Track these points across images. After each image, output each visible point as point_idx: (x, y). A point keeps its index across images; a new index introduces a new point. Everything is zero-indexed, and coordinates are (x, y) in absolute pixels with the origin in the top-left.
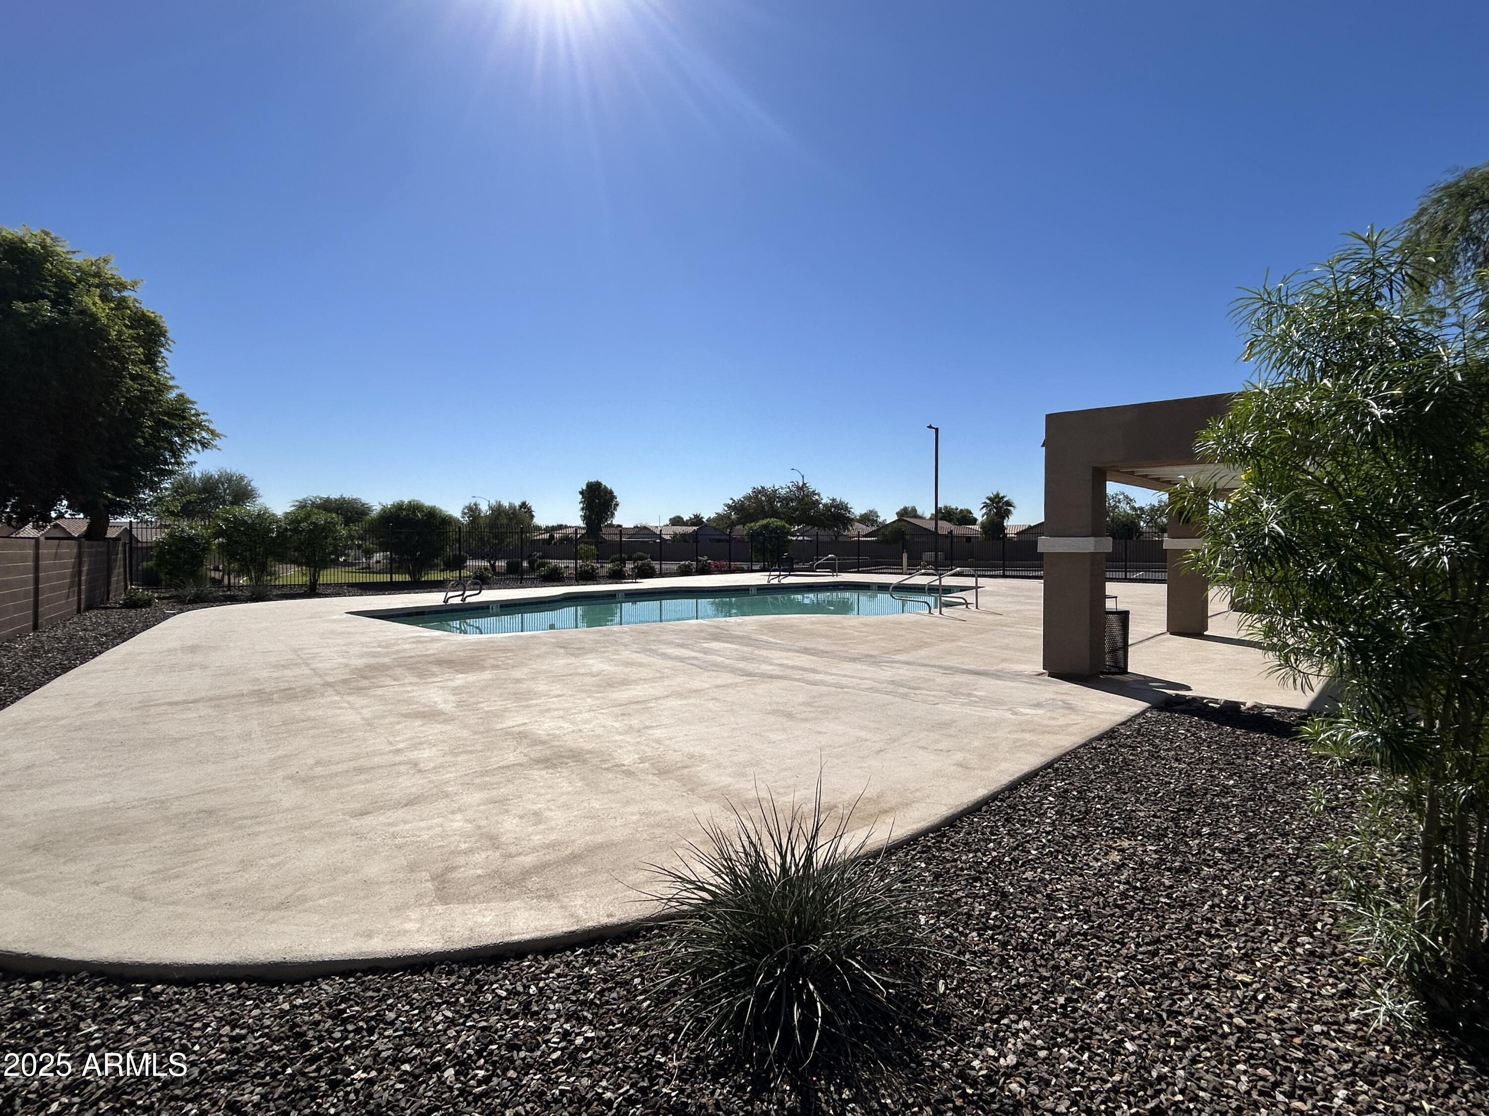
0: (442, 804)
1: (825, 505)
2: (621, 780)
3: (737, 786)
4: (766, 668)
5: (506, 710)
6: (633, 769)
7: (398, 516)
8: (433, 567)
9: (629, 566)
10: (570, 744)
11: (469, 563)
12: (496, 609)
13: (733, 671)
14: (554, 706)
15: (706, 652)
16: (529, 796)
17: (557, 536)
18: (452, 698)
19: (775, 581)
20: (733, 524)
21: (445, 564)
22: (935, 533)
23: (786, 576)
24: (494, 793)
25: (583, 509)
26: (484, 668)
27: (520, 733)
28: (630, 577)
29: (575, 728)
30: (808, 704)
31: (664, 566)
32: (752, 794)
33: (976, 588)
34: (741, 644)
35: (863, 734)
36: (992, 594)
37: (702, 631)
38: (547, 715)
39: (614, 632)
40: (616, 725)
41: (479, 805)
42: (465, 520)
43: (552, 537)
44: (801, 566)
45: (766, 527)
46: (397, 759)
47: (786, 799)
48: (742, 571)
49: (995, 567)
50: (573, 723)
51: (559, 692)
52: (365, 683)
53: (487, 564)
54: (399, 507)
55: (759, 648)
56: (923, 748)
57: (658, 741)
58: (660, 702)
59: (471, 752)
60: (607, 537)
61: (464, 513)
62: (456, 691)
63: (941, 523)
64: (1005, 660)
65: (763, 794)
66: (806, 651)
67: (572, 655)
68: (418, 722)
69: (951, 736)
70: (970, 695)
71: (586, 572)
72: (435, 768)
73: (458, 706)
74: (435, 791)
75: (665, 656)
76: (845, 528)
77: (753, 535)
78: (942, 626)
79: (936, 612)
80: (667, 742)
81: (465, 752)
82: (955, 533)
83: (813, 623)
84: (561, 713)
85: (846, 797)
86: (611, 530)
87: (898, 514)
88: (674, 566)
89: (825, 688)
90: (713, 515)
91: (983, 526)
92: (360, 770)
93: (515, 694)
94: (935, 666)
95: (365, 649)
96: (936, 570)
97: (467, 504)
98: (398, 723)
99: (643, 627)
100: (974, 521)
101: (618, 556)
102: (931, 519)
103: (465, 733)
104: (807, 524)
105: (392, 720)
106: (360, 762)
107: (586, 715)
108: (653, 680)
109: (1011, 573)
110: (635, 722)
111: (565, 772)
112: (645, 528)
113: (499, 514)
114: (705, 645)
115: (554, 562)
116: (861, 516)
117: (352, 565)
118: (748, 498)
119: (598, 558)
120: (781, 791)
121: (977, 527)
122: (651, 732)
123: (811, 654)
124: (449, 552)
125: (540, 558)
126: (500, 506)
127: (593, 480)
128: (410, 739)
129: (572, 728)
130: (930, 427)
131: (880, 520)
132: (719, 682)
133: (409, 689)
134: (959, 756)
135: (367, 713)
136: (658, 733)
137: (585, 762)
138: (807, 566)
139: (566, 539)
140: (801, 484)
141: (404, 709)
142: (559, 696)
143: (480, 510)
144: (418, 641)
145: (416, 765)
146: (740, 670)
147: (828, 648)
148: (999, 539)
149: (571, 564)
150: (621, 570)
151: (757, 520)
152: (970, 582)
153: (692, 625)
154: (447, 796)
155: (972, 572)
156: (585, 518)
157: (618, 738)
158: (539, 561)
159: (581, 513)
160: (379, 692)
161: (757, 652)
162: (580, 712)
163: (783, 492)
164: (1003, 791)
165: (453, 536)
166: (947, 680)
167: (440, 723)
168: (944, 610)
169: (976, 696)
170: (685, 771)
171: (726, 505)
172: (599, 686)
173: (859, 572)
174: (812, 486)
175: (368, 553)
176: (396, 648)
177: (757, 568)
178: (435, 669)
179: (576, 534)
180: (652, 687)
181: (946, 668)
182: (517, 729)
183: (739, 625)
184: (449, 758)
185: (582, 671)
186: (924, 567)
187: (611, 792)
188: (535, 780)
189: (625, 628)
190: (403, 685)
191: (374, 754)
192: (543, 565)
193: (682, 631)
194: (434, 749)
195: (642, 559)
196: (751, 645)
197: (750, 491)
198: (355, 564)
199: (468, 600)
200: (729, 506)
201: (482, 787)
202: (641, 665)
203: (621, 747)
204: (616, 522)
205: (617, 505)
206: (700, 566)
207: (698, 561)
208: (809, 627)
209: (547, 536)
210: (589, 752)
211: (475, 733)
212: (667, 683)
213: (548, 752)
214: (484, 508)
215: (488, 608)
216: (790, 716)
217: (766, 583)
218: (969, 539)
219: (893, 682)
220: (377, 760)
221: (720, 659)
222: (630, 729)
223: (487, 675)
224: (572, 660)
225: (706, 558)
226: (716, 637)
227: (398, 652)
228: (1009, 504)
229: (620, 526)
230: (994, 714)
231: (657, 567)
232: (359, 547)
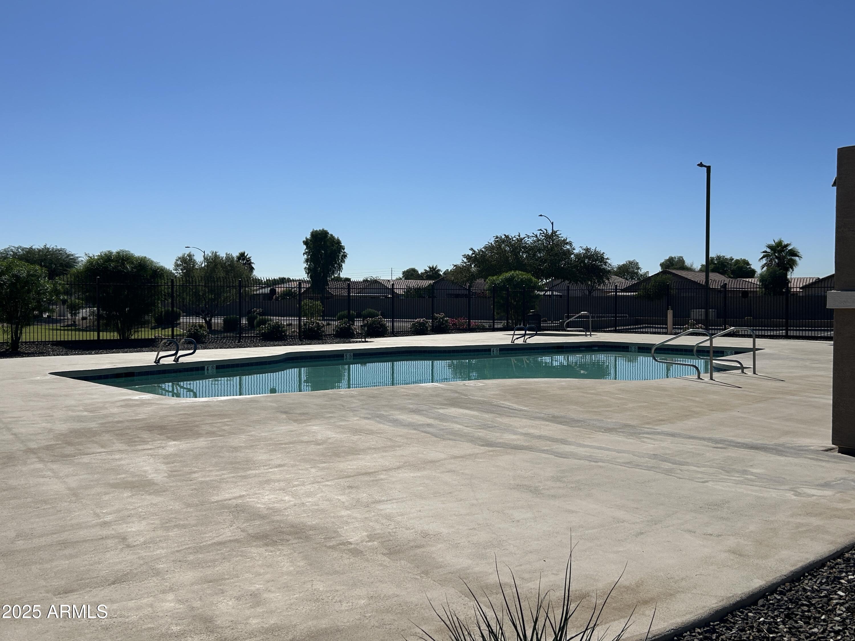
0: (153, 582)
1: (578, 256)
2: (347, 560)
3: (477, 569)
4: (509, 437)
5: (222, 481)
6: (361, 548)
7: (106, 268)
8: (143, 324)
9: (358, 323)
10: (291, 518)
11: (183, 320)
12: (212, 371)
13: (473, 440)
14: (273, 477)
15: (442, 418)
16: (247, 575)
17: (279, 290)
18: (164, 467)
19: (520, 341)
20: (473, 277)
21: (157, 321)
22: (706, 287)
23: (532, 335)
24: (209, 572)
25: (307, 261)
26: (198, 435)
27: (237, 506)
28: (360, 336)
29: (298, 501)
30: (557, 479)
31: (395, 324)
32: (493, 579)
33: (754, 350)
34: (478, 410)
35: (621, 514)
36: (771, 357)
37: (437, 396)
38: (267, 487)
39: (341, 396)
40: (343, 498)
41: (192, 584)
42: (178, 273)
43: (273, 291)
44: (549, 324)
45: (510, 280)
46: (105, 532)
47: (531, 585)
48: (483, 330)
49: (777, 326)
50: (294, 495)
51: (279, 462)
52: (69, 450)
53: (201, 321)
54: (107, 258)
55: (501, 415)
56: (690, 531)
57: (389, 517)
58: (391, 473)
59: (184, 526)
60: (334, 292)
61: (177, 265)
62: (168, 459)
63: (713, 276)
64: (786, 433)
65: (506, 579)
66: (555, 419)
67: (295, 421)
68: (127, 494)
69: (722, 518)
70: (745, 472)
71: (311, 330)
72: (145, 543)
73: (169, 477)
74: (145, 568)
75: (396, 422)
76: (601, 281)
77: (495, 289)
78: (714, 393)
79: (706, 377)
80: (399, 518)
81: (176, 526)
82: (729, 287)
83: (562, 388)
84: (282, 484)
85: (600, 585)
86: (339, 284)
87: (662, 265)
88: (406, 324)
89: (576, 461)
90: (450, 268)
91: (762, 278)
92: (65, 544)
93: (231, 463)
94: (704, 439)
95: (71, 413)
96: (707, 329)
97: (180, 255)
98: (106, 494)
99: (374, 390)
100: (751, 273)
101: (346, 312)
102: (701, 270)
103: (177, 506)
104: (557, 278)
105: (99, 490)
106: (65, 536)
107: (309, 488)
108: (385, 449)
109: (795, 333)
110: (363, 496)
111: (286, 550)
112: (375, 282)
113: (216, 265)
114: (441, 411)
115: (275, 319)
116: (620, 268)
117: (56, 321)
118: (489, 248)
119: (324, 315)
120: (527, 576)
121: (755, 281)
122: (381, 507)
123: (560, 423)
124: (161, 308)
125: (261, 314)
126: (216, 257)
127: (318, 228)
128: (119, 511)
129: (293, 501)
130: (701, 165)
131: (642, 272)
132: (456, 452)
133: (117, 456)
134: (731, 542)
135: (73, 482)
136: (388, 508)
137: (308, 538)
138: (556, 323)
139: (289, 293)
140: (550, 232)
141: (112, 478)
142: (280, 466)
143: (194, 262)
144: (128, 404)
145: (124, 539)
146: (479, 438)
147: (581, 416)
148: (782, 293)
149: (294, 321)
150: (349, 328)
151: (499, 273)
152: (746, 343)
153: (426, 389)
154: (157, 573)
155: (749, 332)
156: (309, 271)
157: (344, 513)
158: (259, 318)
159: (305, 265)
160: (86, 459)
161: (499, 419)
162: (303, 484)
163: (530, 241)
164: (783, 582)
165: (165, 289)
166: (720, 455)
167: (150, 494)
168: (716, 375)
169: (752, 474)
170: (418, 551)
171: (465, 256)
172: (323, 455)
173: (616, 331)
174: (564, 234)
175: (74, 309)
176: (104, 412)
177: (500, 326)
178: (145, 435)
179: (300, 288)
180: (383, 457)
181: (716, 441)
182: (234, 502)
183: (480, 389)
184: (160, 533)
185: (306, 438)
186: (693, 326)
187: (336, 572)
188: (252, 558)
189: (353, 391)
190: (111, 453)
191: (80, 526)
192: (264, 322)
193: (417, 395)
194: (144, 523)
195: (372, 316)
196: (492, 412)
197: (492, 241)
198: (60, 321)
199: (181, 360)
200: (468, 257)
201: (195, 565)
202: (371, 432)
203: (347, 523)
204: (343, 275)
205: (345, 256)
206: (436, 323)
207: (433, 318)
208: (558, 392)
209: (267, 290)
210: (313, 528)
211: (189, 505)
212: (399, 452)
213: (268, 528)
214: (199, 259)
215: (203, 368)
216: (535, 491)
217: (510, 343)
218: (745, 294)
219: (655, 456)
220: (82, 533)
221: (457, 427)
222: (357, 504)
223: (202, 443)
224: (294, 427)
225: (442, 315)
226: (454, 403)
227: (106, 416)
228: (794, 253)
229: (348, 280)
230: (773, 494)
231: (389, 324)
232: (64, 302)
